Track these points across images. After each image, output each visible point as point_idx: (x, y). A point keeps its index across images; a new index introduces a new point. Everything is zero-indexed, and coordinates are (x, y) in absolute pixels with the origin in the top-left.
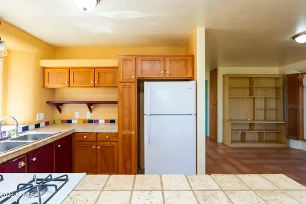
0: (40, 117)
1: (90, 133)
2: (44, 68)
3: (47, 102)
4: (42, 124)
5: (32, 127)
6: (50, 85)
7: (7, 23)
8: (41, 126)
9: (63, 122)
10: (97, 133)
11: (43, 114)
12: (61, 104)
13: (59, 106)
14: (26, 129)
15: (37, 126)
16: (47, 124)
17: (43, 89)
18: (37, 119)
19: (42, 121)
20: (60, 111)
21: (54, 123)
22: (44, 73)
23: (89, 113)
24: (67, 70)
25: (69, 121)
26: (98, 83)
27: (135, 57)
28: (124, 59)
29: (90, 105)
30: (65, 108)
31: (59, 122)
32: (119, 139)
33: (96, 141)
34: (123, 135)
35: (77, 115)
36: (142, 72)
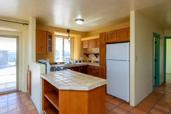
0: (81, 59)
1: (92, 66)
2: (82, 41)
3: (84, 54)
4: (82, 61)
5: (78, 61)
6: (84, 47)
10: (94, 66)
12: (88, 54)
13: (87, 55)
14: (76, 62)
15: (80, 62)
16: (84, 61)
17: (82, 49)
18: (80, 59)
20: (88, 57)
21: (86, 61)
22: (82, 43)
23: (96, 58)
24: (88, 41)
25: (91, 61)
26: (96, 45)
27: (105, 33)
28: (101, 35)
29: (96, 55)
30: (90, 56)
31: (88, 61)
32: (100, 70)
33: (94, 69)
34: (101, 68)
35: (93, 59)
36: (107, 40)
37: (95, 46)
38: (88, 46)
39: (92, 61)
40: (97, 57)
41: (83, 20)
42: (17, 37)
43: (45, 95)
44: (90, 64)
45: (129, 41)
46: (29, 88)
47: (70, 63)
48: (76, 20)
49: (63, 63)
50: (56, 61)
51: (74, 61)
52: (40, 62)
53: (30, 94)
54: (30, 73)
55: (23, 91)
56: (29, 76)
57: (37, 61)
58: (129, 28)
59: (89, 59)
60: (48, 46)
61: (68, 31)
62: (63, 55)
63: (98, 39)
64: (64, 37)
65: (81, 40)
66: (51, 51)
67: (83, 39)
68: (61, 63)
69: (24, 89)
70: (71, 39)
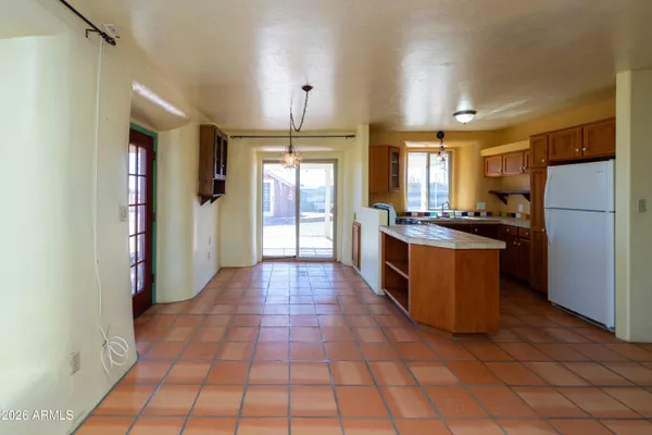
0: (481, 206)
1: (514, 227)
2: (485, 157)
3: (490, 192)
4: (483, 213)
5: (471, 213)
6: (491, 174)
7: (447, 132)
8: (481, 214)
9: (508, 215)
10: (518, 227)
11: (485, 203)
12: (507, 195)
13: (502, 197)
14: (465, 214)
15: (477, 214)
16: (489, 214)
17: (484, 178)
18: (478, 208)
19: (483, 211)
20: (505, 202)
21: (500, 215)
22: (485, 162)
24: (502, 155)
25: (513, 215)
26: (527, 168)
27: (547, 135)
28: (535, 140)
29: (528, 195)
30: (510, 199)
31: (505, 215)
32: (532, 238)
33: (517, 237)
34: (535, 232)
35: (521, 208)
36: (554, 153)
37: (522, 171)
38: (502, 171)
39: (518, 216)
41: (473, 112)
42: (335, 161)
43: (388, 263)
44: (505, 221)
45: (614, 157)
46: (357, 258)
47: (445, 214)
48: (455, 114)
49: (427, 214)
50: (409, 209)
51: (458, 213)
52: (376, 207)
53: (359, 266)
54: (359, 228)
55: (344, 261)
56: (356, 233)
57: (371, 205)
58: (614, 119)
59: (510, 208)
60: (391, 175)
61: (441, 135)
62: (429, 195)
63: (527, 150)
64: (429, 152)
65: (480, 153)
66: (398, 186)
67: (486, 152)
68: (420, 214)
69: (346, 259)
70: (450, 153)
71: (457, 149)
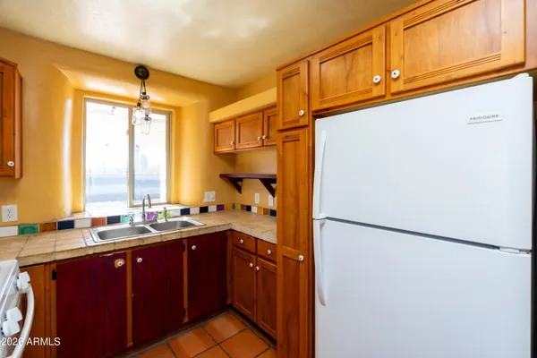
0: (210, 198)
1: (249, 237)
2: (215, 124)
3: (221, 176)
4: (213, 208)
5: (195, 210)
6: (221, 149)
8: (210, 210)
9: (243, 207)
10: (256, 239)
11: (214, 193)
12: (241, 180)
13: (236, 183)
14: (185, 212)
15: (204, 210)
16: (220, 208)
17: (214, 156)
18: (206, 200)
19: (212, 204)
20: (239, 189)
21: (233, 208)
23: (270, 196)
24: (234, 119)
25: (249, 208)
26: (268, 137)
27: (307, 61)
28: (285, 75)
29: (268, 182)
30: (246, 185)
31: (238, 207)
33: (255, 254)
34: (285, 258)
35: (257, 199)
36: (322, 96)
37: (260, 144)
38: (235, 143)
39: (254, 209)
40: (272, 192)
49: (113, 221)
51: (177, 210)
59: (244, 198)
61: (142, 73)
65: (208, 117)
68: (96, 222)
70: (169, 115)
71: (178, 109)
